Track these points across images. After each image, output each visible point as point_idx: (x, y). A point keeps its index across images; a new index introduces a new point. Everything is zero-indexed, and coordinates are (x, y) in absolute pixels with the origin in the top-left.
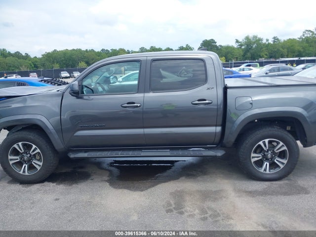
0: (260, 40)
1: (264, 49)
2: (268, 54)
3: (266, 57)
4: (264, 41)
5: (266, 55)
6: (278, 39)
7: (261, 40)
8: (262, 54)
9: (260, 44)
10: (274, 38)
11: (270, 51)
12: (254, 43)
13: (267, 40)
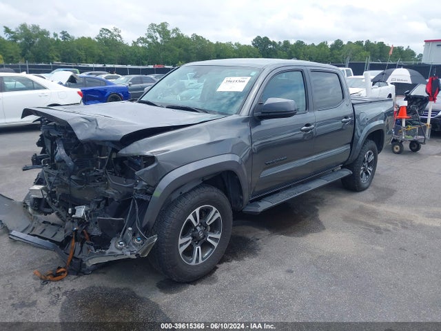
0: (45, 33)
1: (53, 47)
2: (59, 55)
3: (58, 59)
4: (51, 36)
5: (57, 56)
6: (68, 35)
7: (48, 33)
8: (50, 55)
9: (47, 39)
10: (63, 33)
11: (62, 52)
12: (37, 37)
13: (56, 35)
